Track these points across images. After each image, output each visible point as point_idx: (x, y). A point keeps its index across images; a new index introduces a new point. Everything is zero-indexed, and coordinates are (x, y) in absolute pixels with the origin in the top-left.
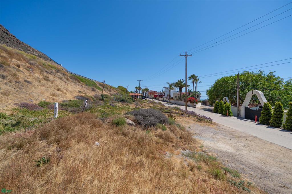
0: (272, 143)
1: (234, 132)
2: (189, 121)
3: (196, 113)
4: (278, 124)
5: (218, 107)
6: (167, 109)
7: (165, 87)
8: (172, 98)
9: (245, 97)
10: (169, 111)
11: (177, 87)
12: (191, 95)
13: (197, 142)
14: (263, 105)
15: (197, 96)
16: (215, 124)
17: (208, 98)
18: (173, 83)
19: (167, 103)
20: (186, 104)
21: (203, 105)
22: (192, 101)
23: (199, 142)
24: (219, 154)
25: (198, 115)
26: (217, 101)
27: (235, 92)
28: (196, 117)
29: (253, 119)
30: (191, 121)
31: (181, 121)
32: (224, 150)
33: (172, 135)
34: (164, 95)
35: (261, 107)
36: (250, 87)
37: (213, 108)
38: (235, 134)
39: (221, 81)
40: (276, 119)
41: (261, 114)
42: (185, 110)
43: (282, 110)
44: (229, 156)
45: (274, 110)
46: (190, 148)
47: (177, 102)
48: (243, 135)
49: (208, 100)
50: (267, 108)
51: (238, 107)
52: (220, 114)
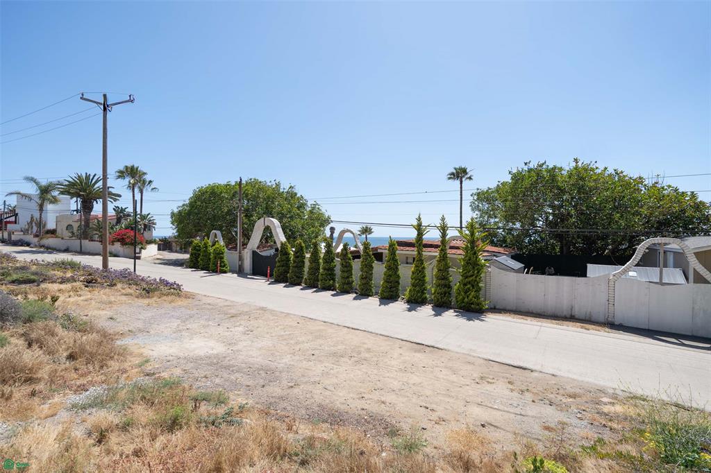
0: (288, 314)
1: (228, 306)
2: (112, 299)
3: (138, 273)
4: (299, 277)
5: (200, 254)
6: (23, 268)
7: (19, 193)
8: (53, 232)
9: (252, 231)
10: (33, 277)
11: (72, 195)
12: (124, 223)
13: (131, 354)
14: (279, 246)
15: (145, 226)
16: (188, 296)
17: (175, 231)
18: (54, 180)
19: (27, 248)
20: (105, 249)
21: (164, 250)
22: (127, 240)
23: (136, 351)
24: (189, 366)
25: (142, 280)
26: (197, 240)
27: (235, 221)
28: (137, 285)
29: (263, 274)
30: (119, 297)
31: (82, 303)
32: (202, 353)
33: (30, 357)
34: (13, 219)
35: (277, 250)
36: (261, 212)
37: (187, 256)
38: (230, 311)
39: (207, 192)
40: (296, 269)
41: (276, 262)
42: (101, 268)
43: (303, 253)
44: (211, 364)
45: (294, 254)
46: (104, 378)
47: (75, 243)
48: (245, 310)
49: (175, 237)
50: (283, 251)
51: (240, 253)
52: (202, 269)
